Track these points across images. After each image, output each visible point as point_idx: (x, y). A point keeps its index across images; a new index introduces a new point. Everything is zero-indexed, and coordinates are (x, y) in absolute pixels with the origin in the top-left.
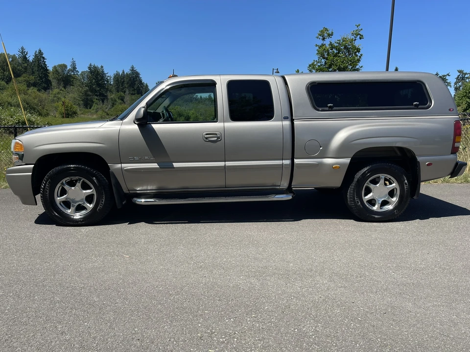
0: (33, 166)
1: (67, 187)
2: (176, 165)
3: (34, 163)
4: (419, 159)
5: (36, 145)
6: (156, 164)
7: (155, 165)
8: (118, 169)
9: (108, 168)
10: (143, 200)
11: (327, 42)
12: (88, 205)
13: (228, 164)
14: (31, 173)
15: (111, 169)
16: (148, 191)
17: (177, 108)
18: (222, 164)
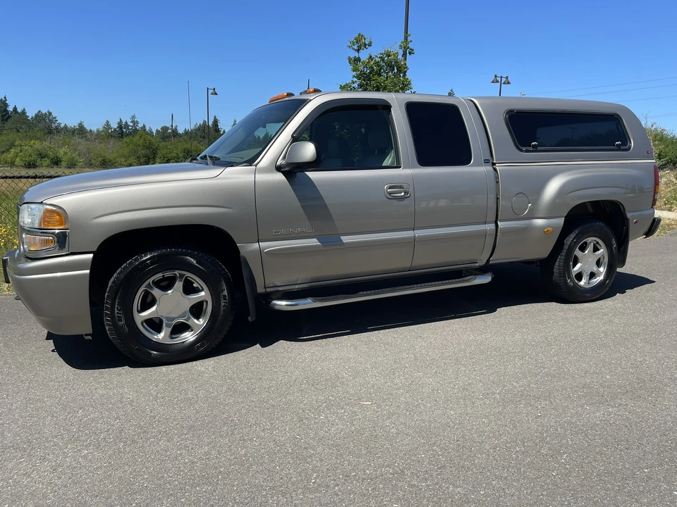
0: (91, 255)
1: (156, 292)
2: (345, 239)
3: (95, 250)
4: (629, 215)
5: (98, 214)
6: (315, 240)
7: (314, 242)
8: (254, 251)
9: (237, 250)
10: (284, 303)
11: (364, 55)
12: (196, 321)
13: (419, 233)
14: (88, 271)
15: (242, 253)
16: (297, 287)
17: (34, 144)
18: (409, 234)
